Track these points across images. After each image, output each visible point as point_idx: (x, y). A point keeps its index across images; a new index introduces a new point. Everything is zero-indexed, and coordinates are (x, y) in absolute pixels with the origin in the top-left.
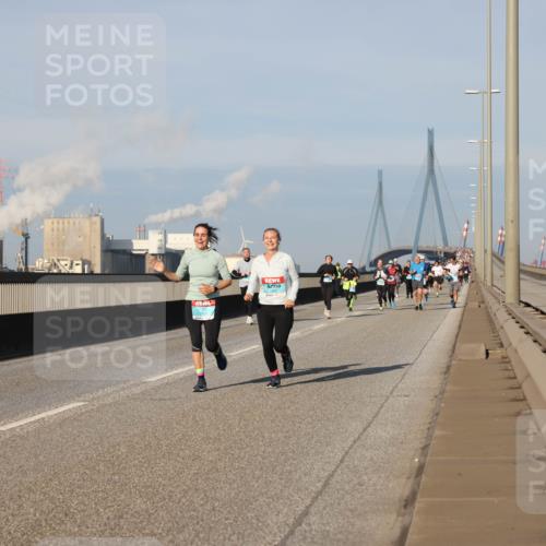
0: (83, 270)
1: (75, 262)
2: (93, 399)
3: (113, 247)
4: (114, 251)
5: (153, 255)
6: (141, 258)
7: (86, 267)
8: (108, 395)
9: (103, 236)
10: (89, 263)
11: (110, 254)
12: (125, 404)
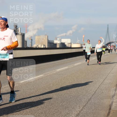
0: (44, 47)
1: (42, 45)
2: (45, 74)
3: (50, 42)
4: (50, 43)
5: (58, 44)
6: (56, 44)
7: (44, 46)
8: (48, 73)
9: (48, 40)
10: (45, 45)
11: (49, 44)
12: (52, 75)
